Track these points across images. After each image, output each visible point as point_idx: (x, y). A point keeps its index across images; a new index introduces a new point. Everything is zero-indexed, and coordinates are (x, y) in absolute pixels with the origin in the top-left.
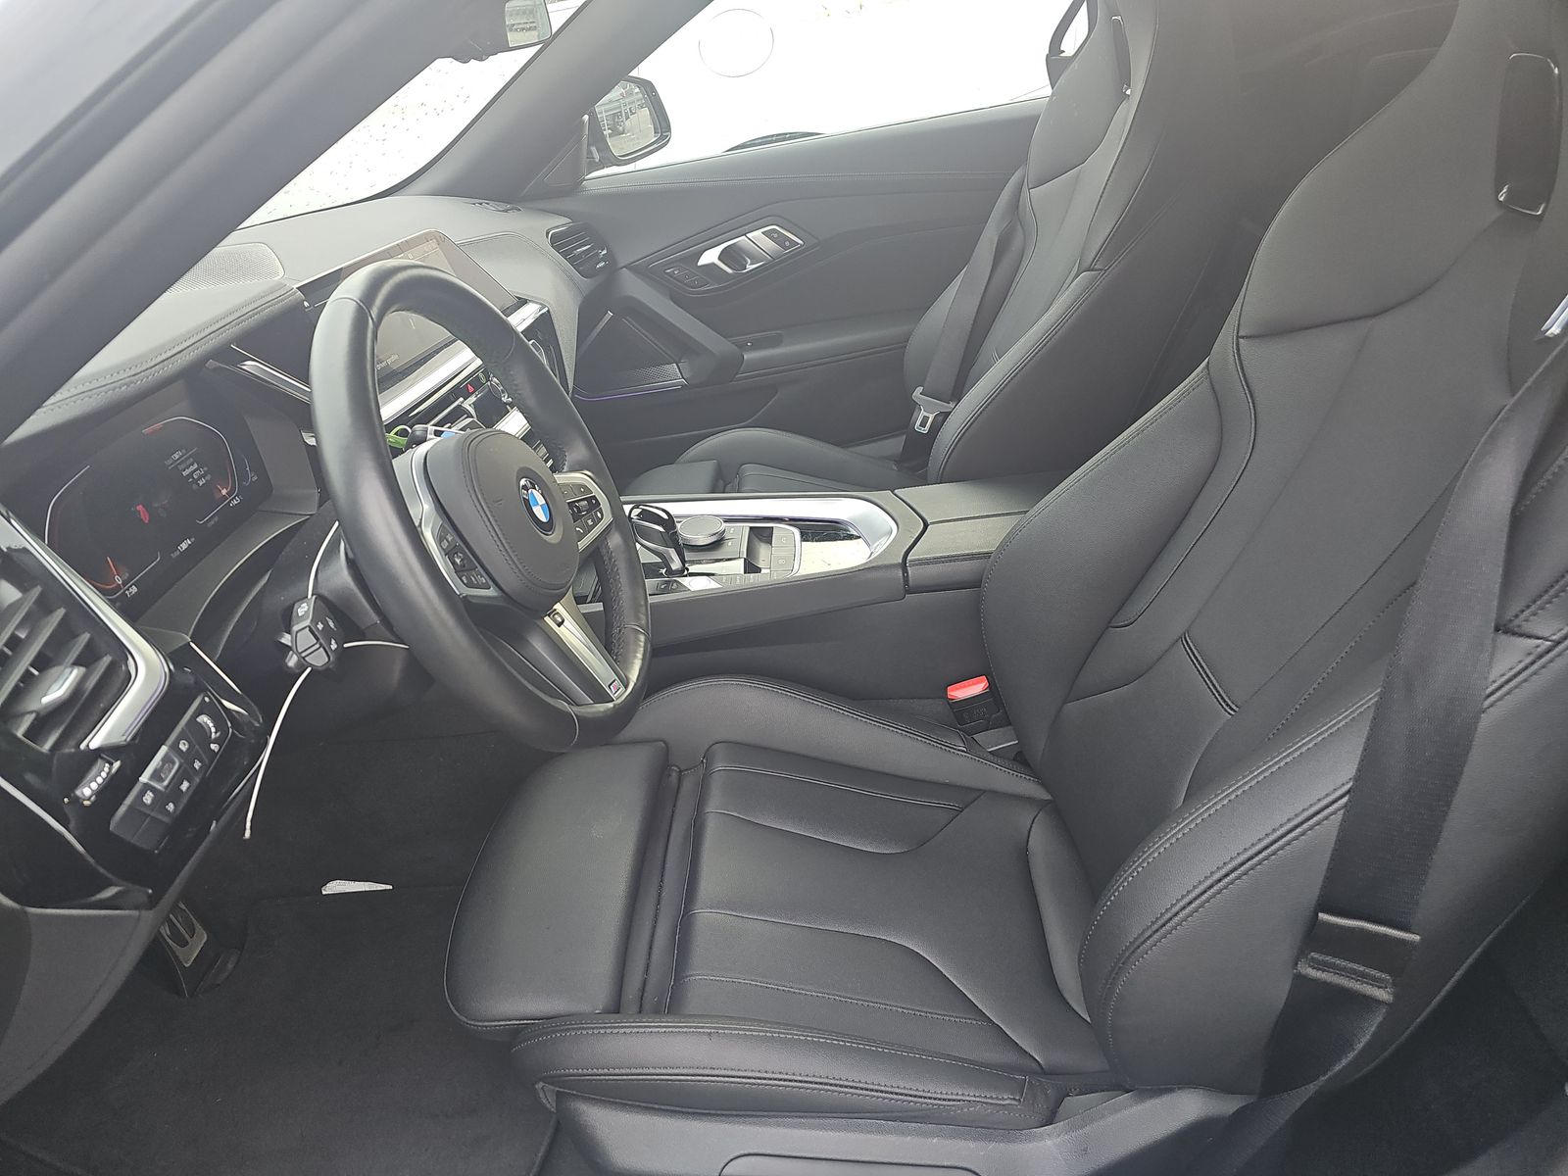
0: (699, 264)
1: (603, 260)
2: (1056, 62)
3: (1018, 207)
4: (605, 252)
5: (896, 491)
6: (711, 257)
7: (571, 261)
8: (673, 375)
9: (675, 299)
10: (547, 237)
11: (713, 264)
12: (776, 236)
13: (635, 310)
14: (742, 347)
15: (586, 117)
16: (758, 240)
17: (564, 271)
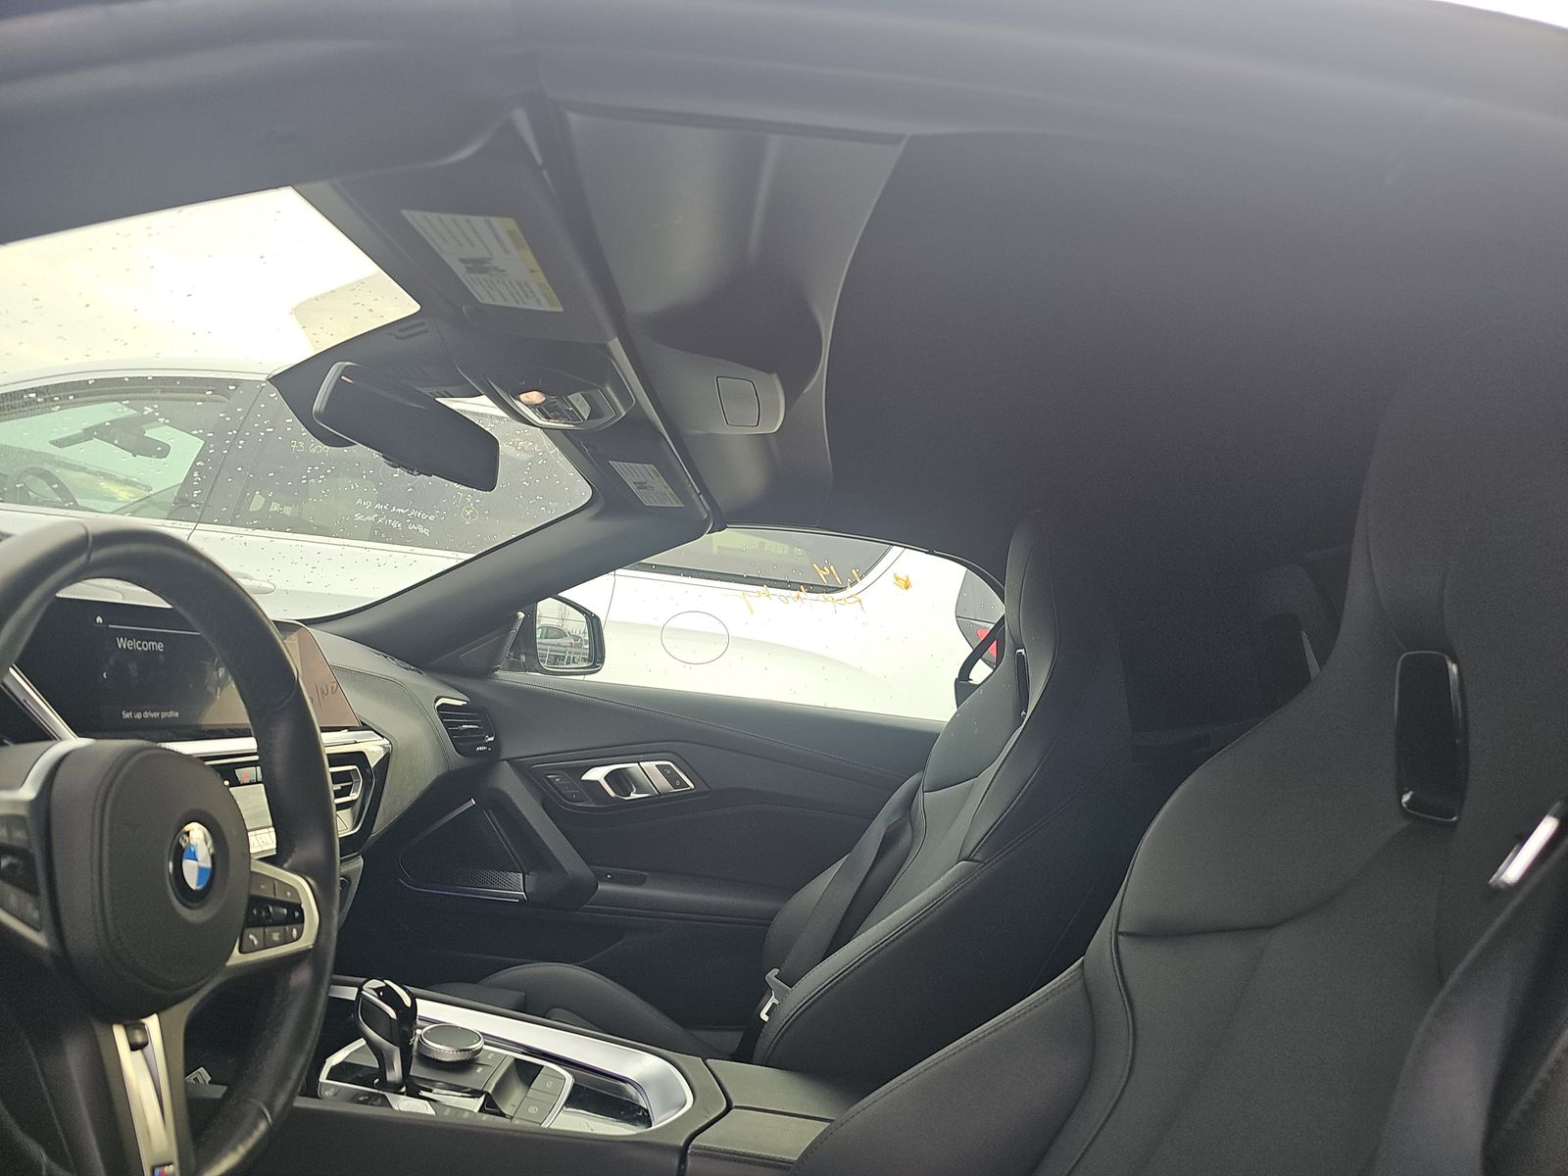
0: (583, 778)
1: (486, 745)
2: (963, 685)
3: (910, 807)
4: (492, 739)
5: (708, 1060)
6: (597, 774)
7: (451, 734)
8: (515, 886)
9: (548, 806)
10: (436, 702)
11: (598, 782)
12: (669, 772)
13: (501, 806)
14: (600, 877)
15: (521, 615)
16: (651, 773)
17: (439, 738)
